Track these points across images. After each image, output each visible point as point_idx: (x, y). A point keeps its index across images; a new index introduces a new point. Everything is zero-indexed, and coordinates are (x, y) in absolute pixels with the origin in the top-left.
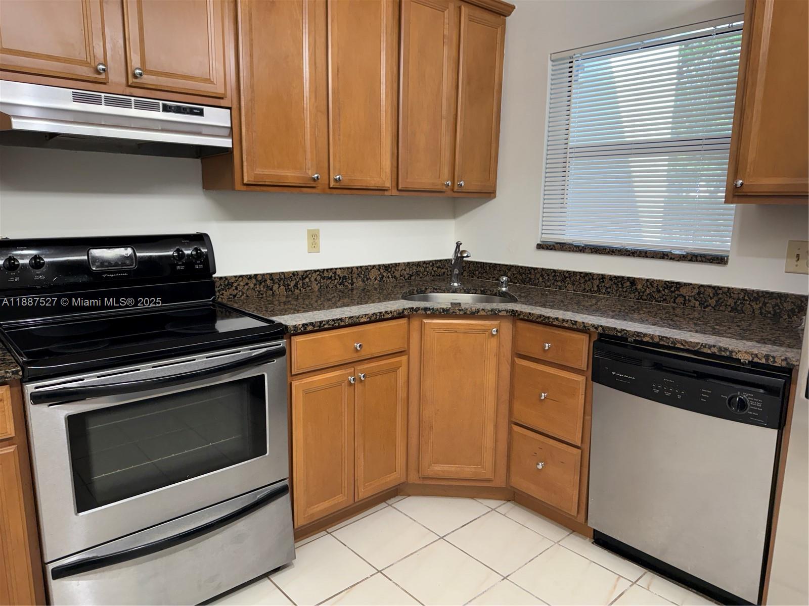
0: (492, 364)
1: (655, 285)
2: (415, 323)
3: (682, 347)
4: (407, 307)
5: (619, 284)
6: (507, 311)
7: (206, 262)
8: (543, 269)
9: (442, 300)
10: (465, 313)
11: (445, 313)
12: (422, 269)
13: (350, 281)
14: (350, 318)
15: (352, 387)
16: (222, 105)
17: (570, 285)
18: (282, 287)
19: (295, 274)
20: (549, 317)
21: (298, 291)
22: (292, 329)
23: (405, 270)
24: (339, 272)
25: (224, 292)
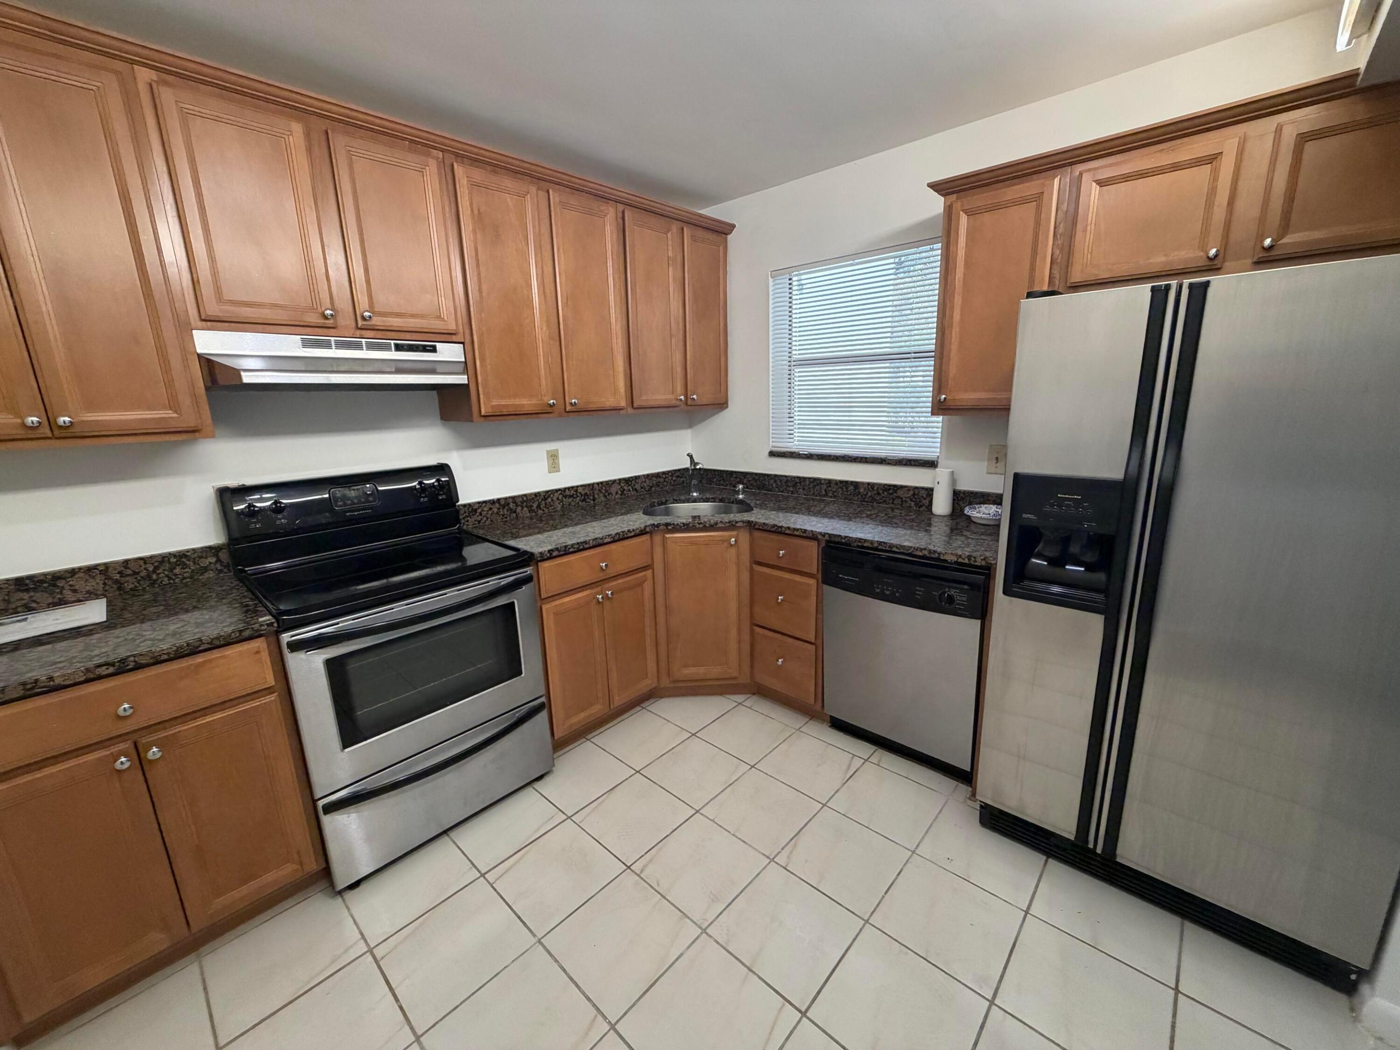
0: (733, 571)
1: (875, 488)
2: (657, 538)
3: (898, 550)
4: (649, 523)
5: (844, 488)
6: (743, 522)
7: (449, 489)
8: (776, 476)
9: (684, 510)
10: (705, 526)
11: (686, 528)
12: (662, 480)
13: (592, 498)
14: (593, 540)
15: (601, 605)
16: (455, 341)
17: (801, 490)
18: (525, 509)
19: (537, 495)
20: (781, 527)
21: (542, 512)
22: (538, 555)
23: (645, 482)
24: (580, 490)
25: (469, 518)
